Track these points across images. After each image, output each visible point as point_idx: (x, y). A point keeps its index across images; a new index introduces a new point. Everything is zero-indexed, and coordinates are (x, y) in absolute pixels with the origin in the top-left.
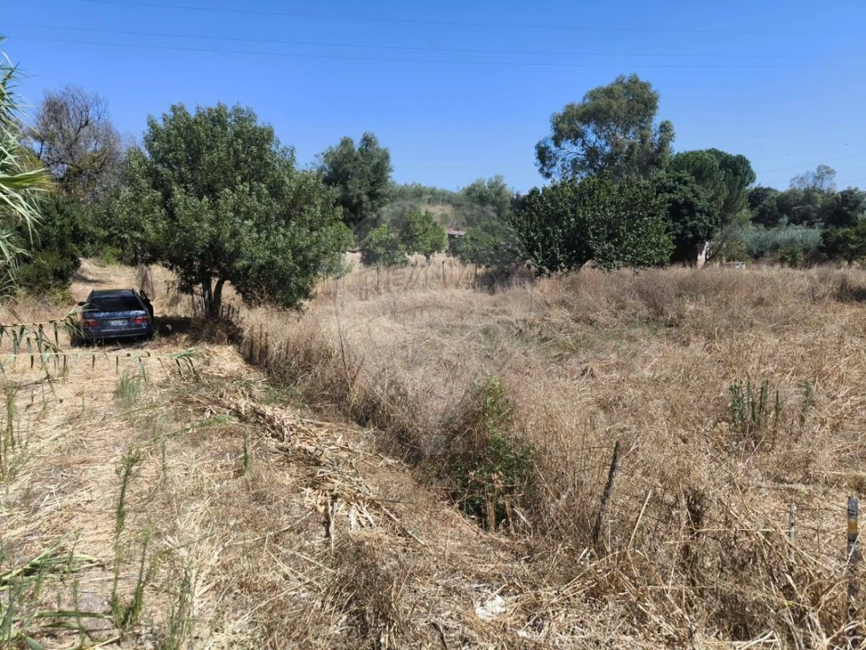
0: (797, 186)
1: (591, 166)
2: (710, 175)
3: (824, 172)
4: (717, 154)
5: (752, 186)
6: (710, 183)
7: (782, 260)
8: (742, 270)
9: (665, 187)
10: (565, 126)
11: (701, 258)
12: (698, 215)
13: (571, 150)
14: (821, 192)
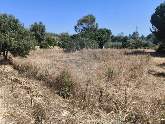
0: (118, 35)
1: (84, 30)
2: (105, 33)
3: (122, 33)
4: (106, 29)
5: (111, 35)
6: (104, 34)
7: (116, 48)
8: (110, 50)
9: (97, 35)
10: (80, 23)
11: (103, 48)
12: (103, 40)
13: (81, 27)
14: (122, 36)
